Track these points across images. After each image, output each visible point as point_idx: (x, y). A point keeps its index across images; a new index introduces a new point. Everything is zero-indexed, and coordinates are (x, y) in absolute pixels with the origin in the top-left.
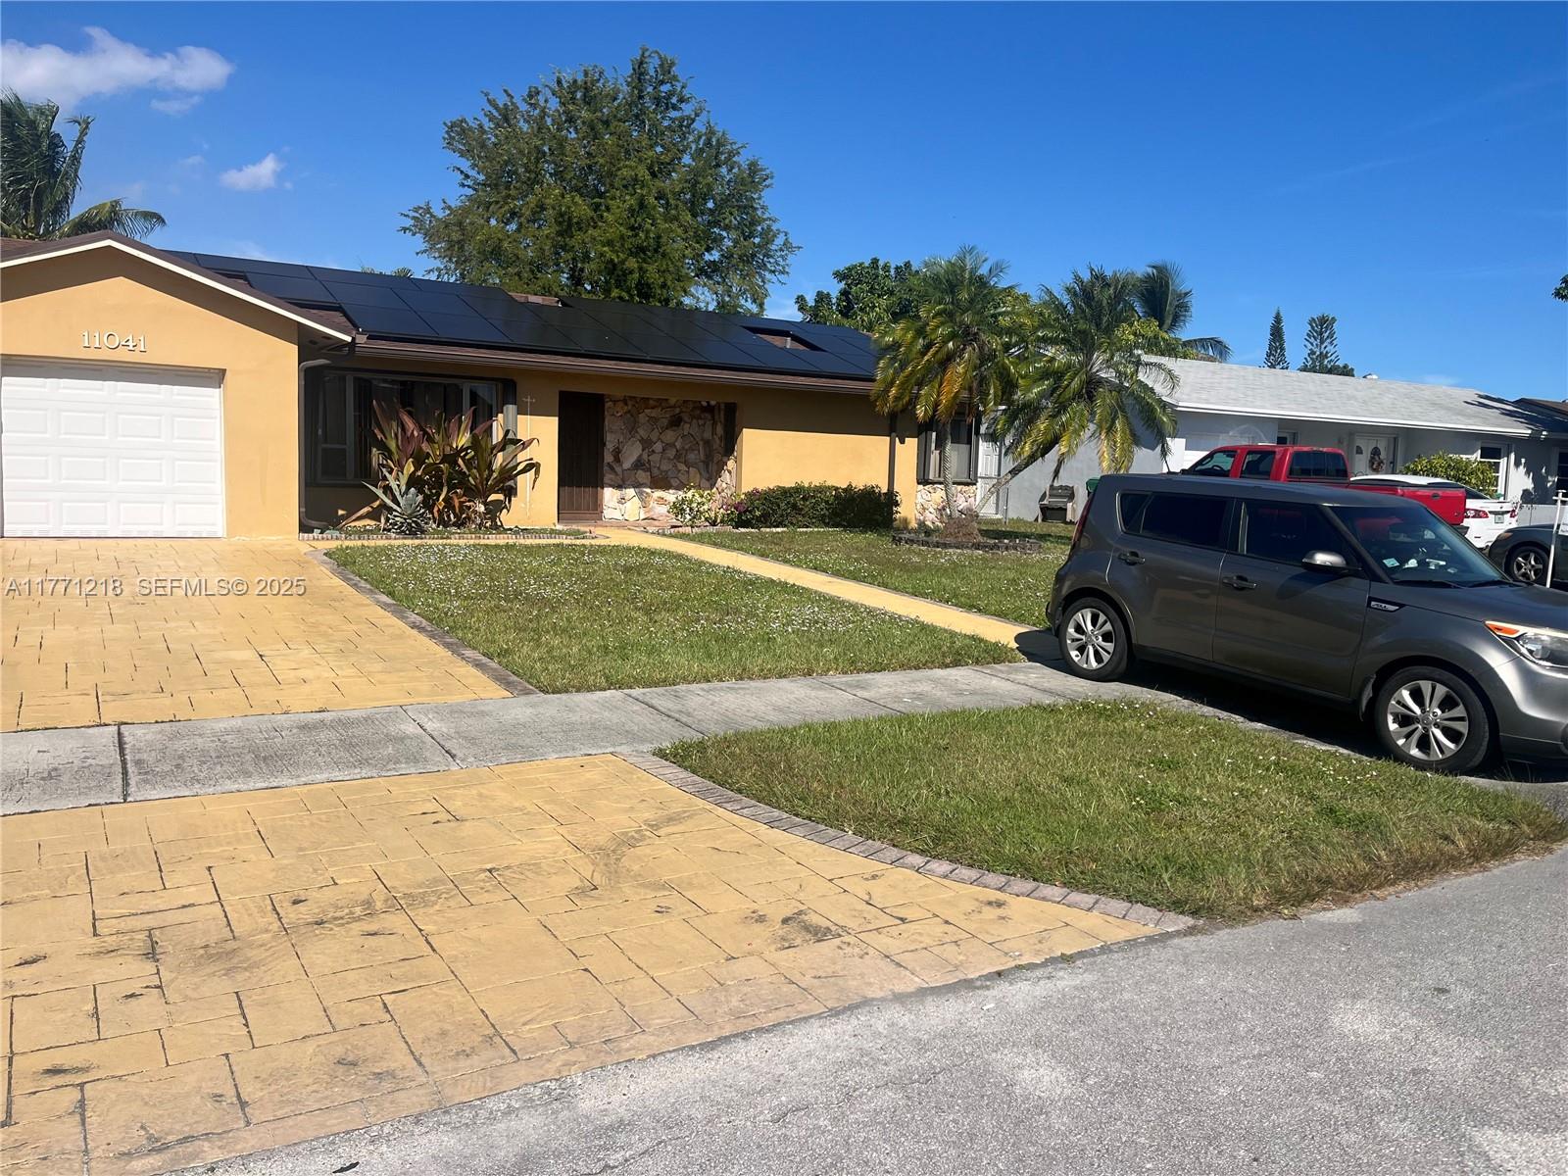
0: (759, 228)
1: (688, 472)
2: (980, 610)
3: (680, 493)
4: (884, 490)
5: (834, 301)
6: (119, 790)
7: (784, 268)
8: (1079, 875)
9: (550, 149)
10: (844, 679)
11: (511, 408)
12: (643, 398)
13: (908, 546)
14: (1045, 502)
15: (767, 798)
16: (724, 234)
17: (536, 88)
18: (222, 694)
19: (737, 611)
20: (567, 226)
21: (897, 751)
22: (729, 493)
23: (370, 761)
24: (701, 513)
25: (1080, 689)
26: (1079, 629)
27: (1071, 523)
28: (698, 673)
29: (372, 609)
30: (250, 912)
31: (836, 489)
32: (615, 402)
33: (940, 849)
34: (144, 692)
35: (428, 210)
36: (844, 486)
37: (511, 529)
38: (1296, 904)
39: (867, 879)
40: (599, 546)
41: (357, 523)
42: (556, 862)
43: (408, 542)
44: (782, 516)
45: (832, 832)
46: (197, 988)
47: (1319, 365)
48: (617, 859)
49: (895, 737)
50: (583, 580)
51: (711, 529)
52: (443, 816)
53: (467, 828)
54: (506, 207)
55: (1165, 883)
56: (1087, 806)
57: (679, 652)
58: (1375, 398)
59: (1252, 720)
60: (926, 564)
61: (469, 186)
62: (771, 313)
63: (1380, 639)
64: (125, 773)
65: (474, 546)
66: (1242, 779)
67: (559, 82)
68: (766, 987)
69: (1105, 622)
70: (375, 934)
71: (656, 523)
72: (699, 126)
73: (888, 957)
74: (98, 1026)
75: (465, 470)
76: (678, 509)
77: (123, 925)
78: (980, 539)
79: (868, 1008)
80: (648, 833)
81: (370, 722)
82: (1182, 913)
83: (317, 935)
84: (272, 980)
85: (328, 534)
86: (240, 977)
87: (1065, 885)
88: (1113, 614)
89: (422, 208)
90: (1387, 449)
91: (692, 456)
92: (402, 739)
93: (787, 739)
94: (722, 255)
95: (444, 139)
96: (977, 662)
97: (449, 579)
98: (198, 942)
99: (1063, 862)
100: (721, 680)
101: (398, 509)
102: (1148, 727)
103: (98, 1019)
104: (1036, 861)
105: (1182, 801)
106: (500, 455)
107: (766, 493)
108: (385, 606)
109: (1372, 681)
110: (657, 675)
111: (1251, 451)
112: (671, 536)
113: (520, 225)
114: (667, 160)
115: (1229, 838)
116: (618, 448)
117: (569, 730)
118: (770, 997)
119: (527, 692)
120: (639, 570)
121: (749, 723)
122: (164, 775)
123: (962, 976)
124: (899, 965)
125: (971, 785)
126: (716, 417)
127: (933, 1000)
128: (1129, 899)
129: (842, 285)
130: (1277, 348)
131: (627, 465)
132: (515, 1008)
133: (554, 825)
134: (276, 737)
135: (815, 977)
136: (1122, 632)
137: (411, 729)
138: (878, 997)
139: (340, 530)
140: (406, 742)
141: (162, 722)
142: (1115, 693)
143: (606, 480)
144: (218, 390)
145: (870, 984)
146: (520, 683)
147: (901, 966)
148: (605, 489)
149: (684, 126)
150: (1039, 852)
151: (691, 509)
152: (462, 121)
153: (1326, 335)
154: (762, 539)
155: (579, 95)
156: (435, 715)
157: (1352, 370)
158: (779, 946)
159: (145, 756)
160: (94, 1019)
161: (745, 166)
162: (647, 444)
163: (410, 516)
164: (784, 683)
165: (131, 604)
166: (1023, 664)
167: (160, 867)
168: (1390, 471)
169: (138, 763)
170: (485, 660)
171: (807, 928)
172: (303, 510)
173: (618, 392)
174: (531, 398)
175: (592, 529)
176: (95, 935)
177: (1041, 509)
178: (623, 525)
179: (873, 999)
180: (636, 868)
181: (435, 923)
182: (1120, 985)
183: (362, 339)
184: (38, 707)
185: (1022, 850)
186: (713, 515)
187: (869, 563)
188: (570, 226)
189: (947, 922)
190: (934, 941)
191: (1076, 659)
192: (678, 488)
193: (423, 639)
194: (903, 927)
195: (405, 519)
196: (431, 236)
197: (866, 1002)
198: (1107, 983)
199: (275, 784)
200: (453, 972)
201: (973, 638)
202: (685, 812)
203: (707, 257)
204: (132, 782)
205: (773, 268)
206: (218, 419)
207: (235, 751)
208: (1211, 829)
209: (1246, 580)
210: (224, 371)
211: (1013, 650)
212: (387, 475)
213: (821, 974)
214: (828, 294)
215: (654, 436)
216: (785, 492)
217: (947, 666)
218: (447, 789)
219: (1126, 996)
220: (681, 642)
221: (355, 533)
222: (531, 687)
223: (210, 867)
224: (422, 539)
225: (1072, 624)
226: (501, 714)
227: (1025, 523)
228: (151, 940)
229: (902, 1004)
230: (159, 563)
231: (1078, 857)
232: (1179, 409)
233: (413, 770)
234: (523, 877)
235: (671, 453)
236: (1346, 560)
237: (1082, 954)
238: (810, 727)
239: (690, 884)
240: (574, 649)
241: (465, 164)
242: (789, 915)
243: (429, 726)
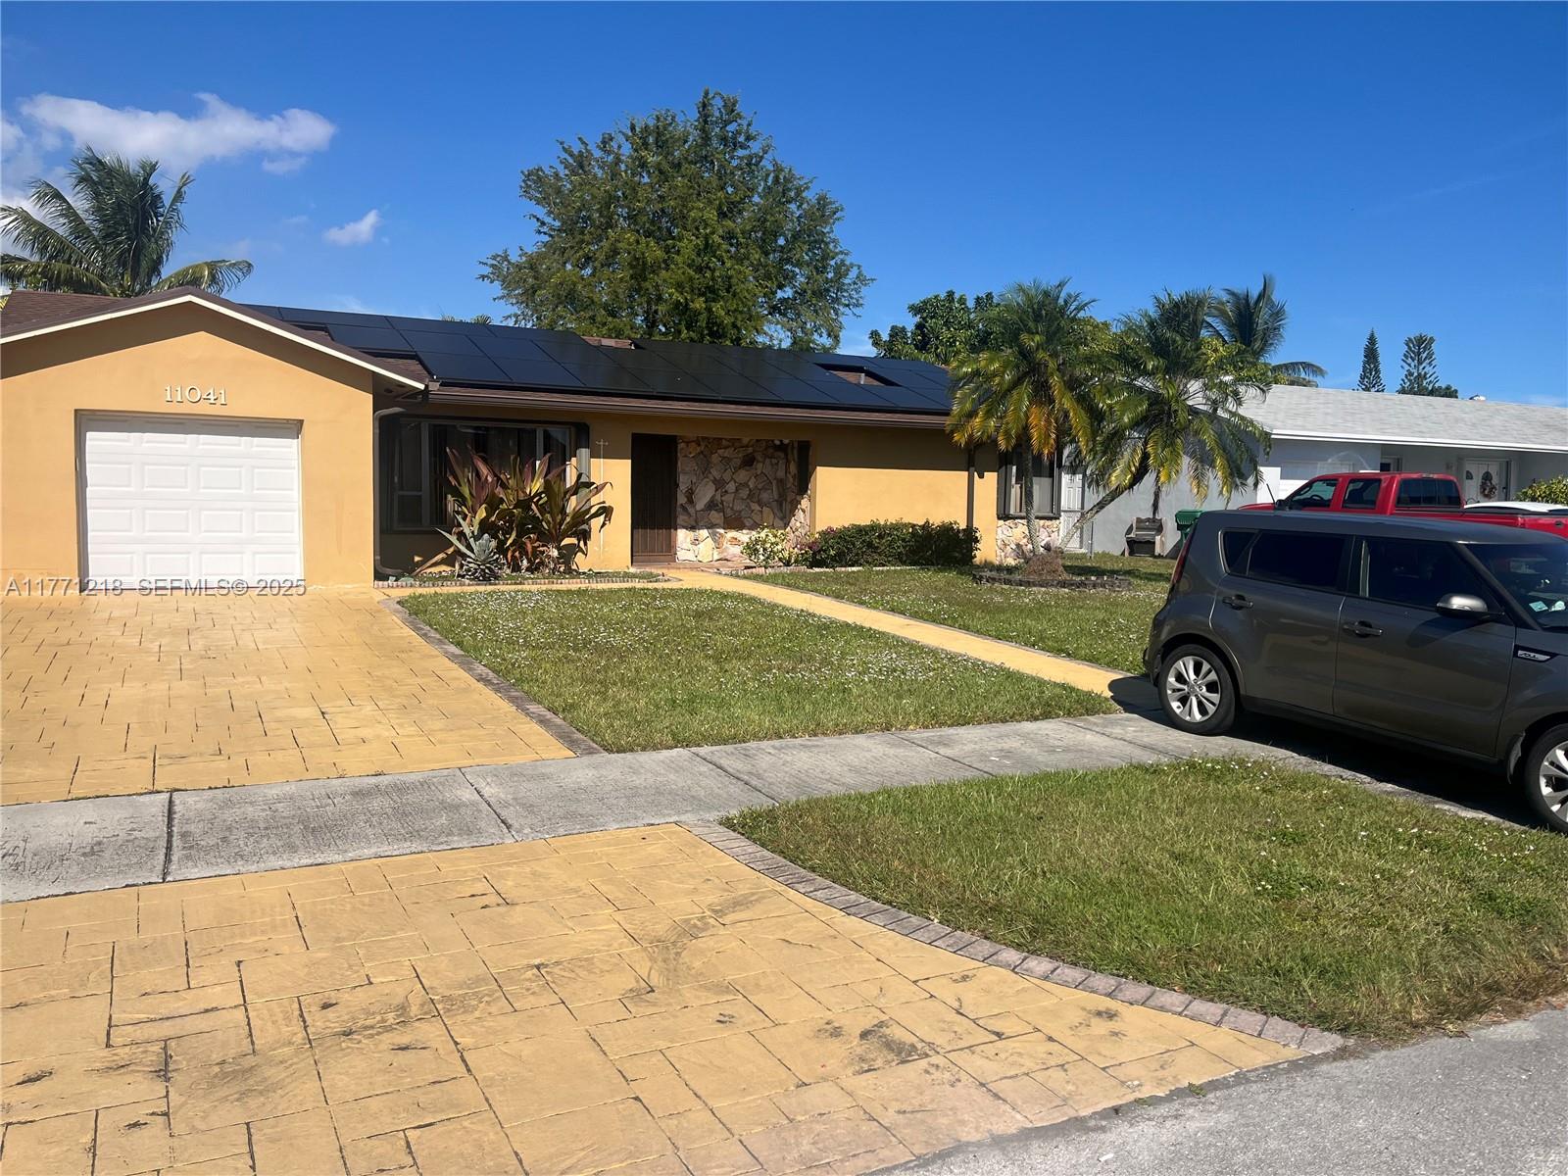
0: (832, 263)
1: (761, 512)
2: (1069, 655)
3: (754, 533)
4: (963, 526)
5: (909, 334)
6: (160, 868)
7: (857, 301)
8: (1202, 979)
9: (623, 194)
10: (926, 735)
11: (584, 452)
12: (714, 439)
13: (989, 585)
14: (1132, 535)
15: (843, 878)
16: (797, 270)
17: (610, 135)
18: (279, 756)
19: (811, 658)
20: (641, 270)
21: (986, 822)
22: (803, 532)
23: (422, 833)
24: (775, 553)
25: (1184, 745)
26: (1180, 678)
27: (1160, 556)
28: (769, 729)
29: (438, 661)
30: (274, 1019)
31: (913, 526)
32: (688, 443)
33: (1038, 944)
34: (201, 754)
35: (506, 258)
36: (921, 523)
37: (584, 573)
38: (1462, 1017)
39: (955, 981)
40: (671, 590)
41: (433, 570)
42: (611, 956)
43: (481, 588)
44: (857, 554)
45: (915, 920)
46: (207, 1116)
47: (1417, 387)
48: (677, 954)
49: (982, 805)
50: (653, 627)
51: (785, 569)
52: (493, 899)
53: (517, 915)
54: (581, 253)
55: (1305, 991)
56: (1204, 891)
57: (749, 706)
58: (1484, 420)
59: (1381, 781)
60: (1010, 604)
61: (545, 233)
62: (845, 350)
63: (1529, 693)
64: (169, 848)
65: (546, 591)
66: (1380, 856)
67: (633, 128)
68: (842, 1124)
69: (1209, 672)
70: (406, 1048)
71: (729, 564)
72: (767, 164)
73: (982, 1085)
74: (93, 1165)
75: (538, 514)
76: (751, 549)
77: (138, 1033)
78: (1066, 576)
79: (961, 1156)
80: (712, 921)
81: (426, 786)
82: (1329, 1030)
83: (342, 1050)
84: (287, 1109)
85: (403, 581)
86: (254, 1103)
87: (1185, 990)
88: (1218, 662)
89: (499, 256)
90: (1499, 474)
91: (765, 496)
92: (455, 807)
93: (863, 807)
94: (796, 292)
95: (521, 187)
96: (1069, 714)
97: (518, 627)
98: (216, 1057)
99: (1182, 962)
100: (794, 737)
101: (472, 555)
102: (1264, 791)
103: (94, 1155)
104: (1151, 961)
105: (1315, 886)
106: (574, 498)
107: (840, 531)
108: (452, 657)
109: (1521, 739)
110: (726, 732)
111: (1354, 479)
112: (745, 577)
113: (595, 269)
114: (738, 199)
115: (1377, 934)
116: (691, 489)
117: (633, 794)
118: (848, 1140)
119: (590, 752)
120: (710, 615)
121: (824, 786)
122: (207, 850)
123: (1073, 1114)
124: (996, 1096)
125: (1070, 862)
126: (790, 456)
127: (1040, 1147)
128: (1263, 1010)
129: (918, 319)
130: (1371, 370)
131: (700, 505)
132: (553, 1150)
133: (610, 910)
134: (329, 805)
135: (899, 1112)
136: (1228, 681)
137: (467, 795)
138: (973, 1140)
139: (415, 577)
140: (463, 810)
141: (216, 788)
142: (1223, 749)
143: (679, 521)
144: (296, 440)
145: (963, 1123)
146: (584, 741)
147: (1000, 1098)
148: (679, 531)
149: (752, 164)
150: (1153, 949)
151: (765, 549)
152: (538, 170)
153: (1424, 355)
154: (837, 579)
155: (651, 140)
156: (495, 778)
157: (1456, 391)
158: (857, 1068)
159: (192, 828)
160: (91, 1155)
161: (814, 201)
162: (719, 484)
163: (484, 562)
164: (860, 740)
165: (202, 657)
166: (1120, 716)
167: (187, 959)
168: (1503, 496)
169: (184, 835)
170: (549, 715)
171: (889, 1045)
172: (378, 558)
173: (691, 433)
174: (604, 442)
175: (665, 571)
176: (108, 1045)
177: (1128, 542)
178: (696, 567)
179: (968, 1144)
180: (697, 964)
181: (474, 1034)
182: (1263, 1128)
183: (434, 387)
184: (93, 773)
185: (1133, 947)
186: (787, 555)
187: (950, 604)
188: (644, 270)
189: (1051, 1039)
190: (1037, 1064)
191: (1178, 711)
192: (751, 528)
193: (488, 692)
194: (1000, 1044)
195: (479, 565)
196: (507, 283)
197: (959, 1148)
198: (1247, 1125)
199: (320, 861)
200: (487, 1100)
201: (1063, 686)
202: (753, 894)
203: (780, 294)
204: (174, 858)
205: (847, 302)
206: (296, 469)
207: (284, 821)
208: (1353, 920)
209: (1370, 626)
210: (301, 422)
211: (1106, 699)
212: (461, 521)
213: (904, 1107)
214: (904, 328)
215: (727, 476)
216: (860, 530)
217: (1036, 719)
218: (499, 866)
219: (1273, 1145)
220: (753, 693)
221: (430, 579)
222: (595, 746)
223: (240, 962)
224: (495, 584)
225: (1172, 672)
226: (562, 777)
227: (1111, 557)
228: (166, 1054)
229: (1003, 1149)
230: (236, 614)
231: (1199, 956)
232: (1273, 436)
233: (465, 844)
234: (573, 975)
235: (744, 493)
236: (1487, 603)
237: (1214, 1085)
238: (889, 793)
239: (757, 985)
240: (642, 703)
241: (541, 212)
242: (868, 1027)
243: (487, 791)
